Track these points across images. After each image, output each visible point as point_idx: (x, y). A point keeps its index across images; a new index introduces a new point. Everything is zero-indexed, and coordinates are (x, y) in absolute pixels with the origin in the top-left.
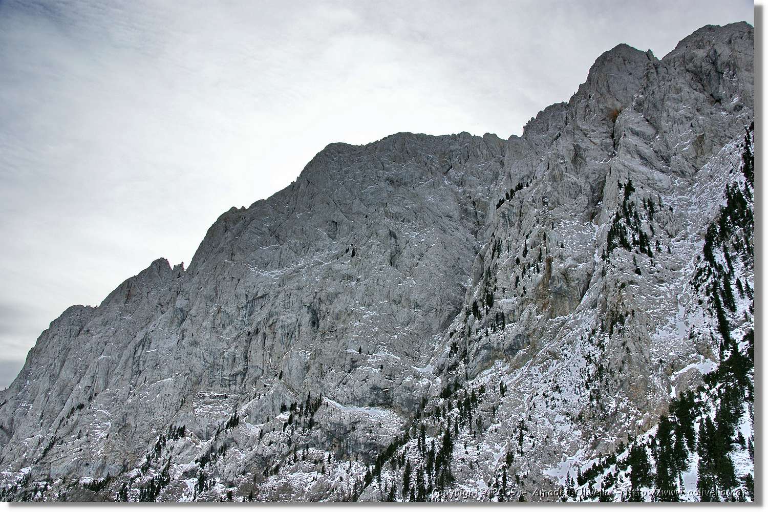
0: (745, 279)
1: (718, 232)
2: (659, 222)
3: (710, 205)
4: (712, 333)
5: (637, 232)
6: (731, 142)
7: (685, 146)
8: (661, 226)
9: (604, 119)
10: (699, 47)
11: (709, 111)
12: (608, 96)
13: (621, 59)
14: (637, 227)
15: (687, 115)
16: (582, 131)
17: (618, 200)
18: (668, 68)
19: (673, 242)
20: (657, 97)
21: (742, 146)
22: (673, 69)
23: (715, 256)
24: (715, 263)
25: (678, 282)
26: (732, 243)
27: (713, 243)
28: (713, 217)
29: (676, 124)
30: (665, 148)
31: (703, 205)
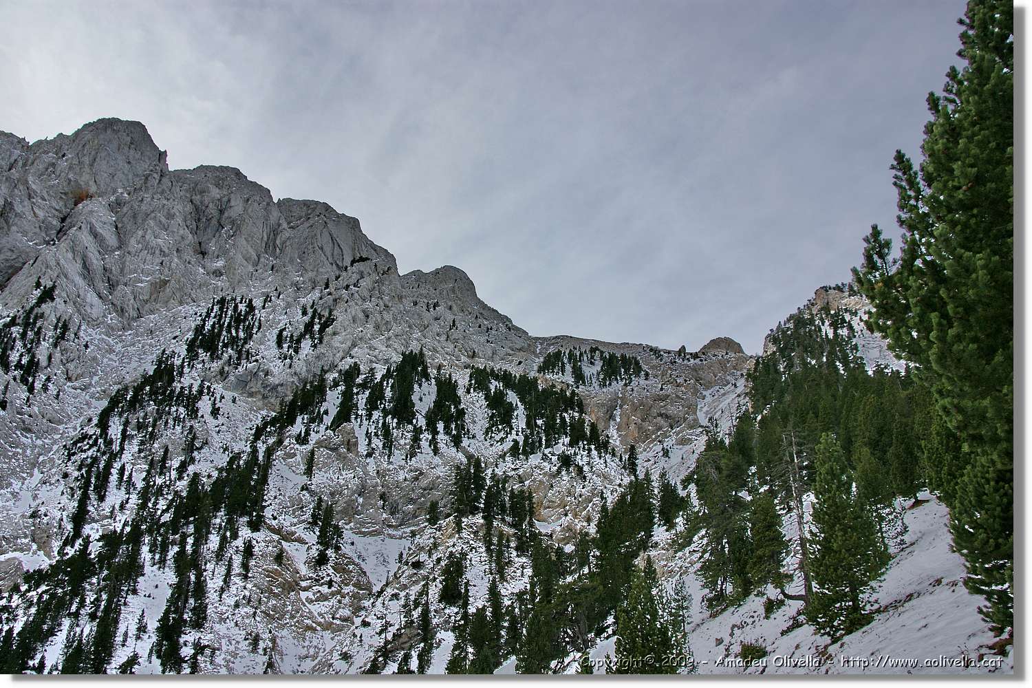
0: (131, 467)
1: (128, 399)
2: (62, 355)
3: (134, 364)
4: (62, 520)
5: (28, 353)
6: (192, 306)
7: (142, 282)
8: (64, 361)
9: (65, 194)
10: (217, 185)
11: (188, 258)
12: (87, 169)
13: (129, 139)
14: (31, 348)
15: (164, 249)
16: (28, 188)
17: (24, 301)
18: (174, 184)
19: (68, 387)
20: (144, 207)
21: (201, 315)
22: (178, 190)
23: (110, 426)
24: (107, 434)
25: (50, 439)
26: (138, 419)
27: (116, 410)
28: (130, 380)
29: (146, 251)
30: (119, 271)
31: (125, 361)
